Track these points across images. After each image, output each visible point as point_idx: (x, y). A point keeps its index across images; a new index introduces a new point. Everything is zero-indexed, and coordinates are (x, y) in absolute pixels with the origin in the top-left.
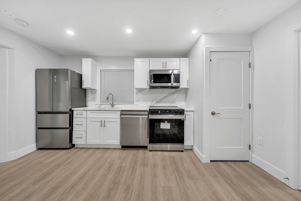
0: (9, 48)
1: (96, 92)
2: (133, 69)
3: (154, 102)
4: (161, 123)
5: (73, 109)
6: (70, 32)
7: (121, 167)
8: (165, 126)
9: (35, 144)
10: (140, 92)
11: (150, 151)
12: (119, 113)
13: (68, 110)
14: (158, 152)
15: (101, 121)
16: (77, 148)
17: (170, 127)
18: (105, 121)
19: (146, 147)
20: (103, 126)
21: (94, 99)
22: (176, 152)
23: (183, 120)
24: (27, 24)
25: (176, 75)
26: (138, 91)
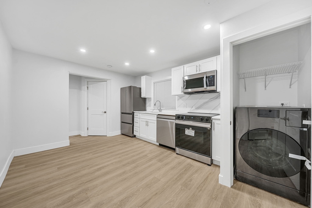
0: (109, 80)
1: (151, 100)
2: (171, 78)
3: (194, 108)
4: (186, 129)
5: (134, 112)
6: (127, 64)
7: (146, 156)
8: (190, 133)
9: (120, 131)
10: (180, 98)
11: (177, 154)
12: (156, 116)
13: (131, 112)
14: (183, 157)
15: (146, 122)
16: (136, 138)
17: (194, 135)
18: (148, 122)
19: (174, 149)
20: (147, 125)
21: (150, 106)
22: (201, 164)
23: (209, 129)
24: (111, 66)
25: (210, 77)
26: (179, 98)
